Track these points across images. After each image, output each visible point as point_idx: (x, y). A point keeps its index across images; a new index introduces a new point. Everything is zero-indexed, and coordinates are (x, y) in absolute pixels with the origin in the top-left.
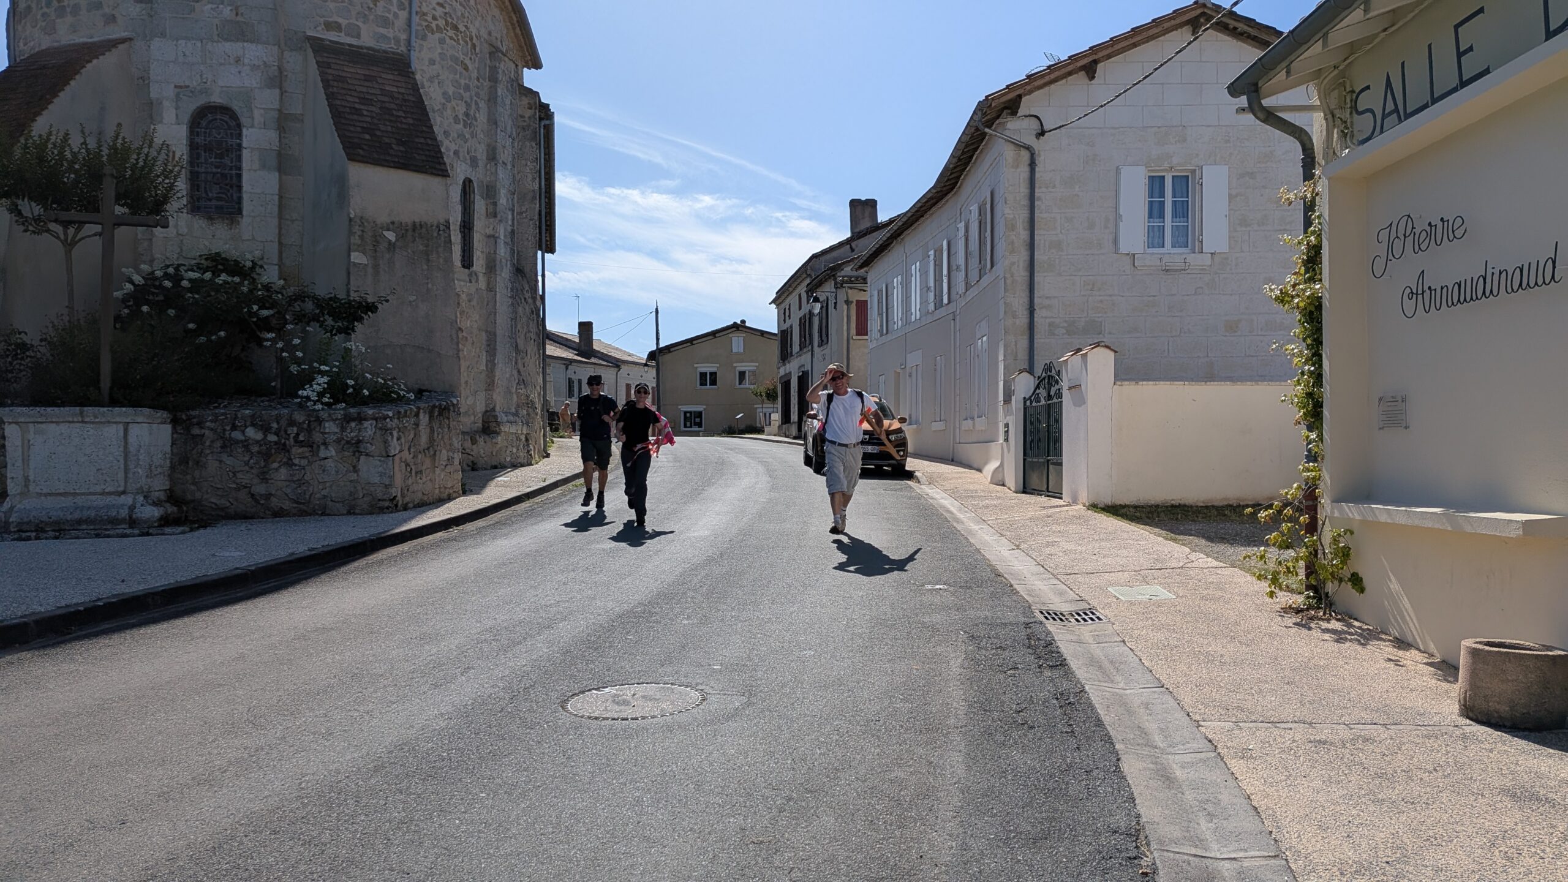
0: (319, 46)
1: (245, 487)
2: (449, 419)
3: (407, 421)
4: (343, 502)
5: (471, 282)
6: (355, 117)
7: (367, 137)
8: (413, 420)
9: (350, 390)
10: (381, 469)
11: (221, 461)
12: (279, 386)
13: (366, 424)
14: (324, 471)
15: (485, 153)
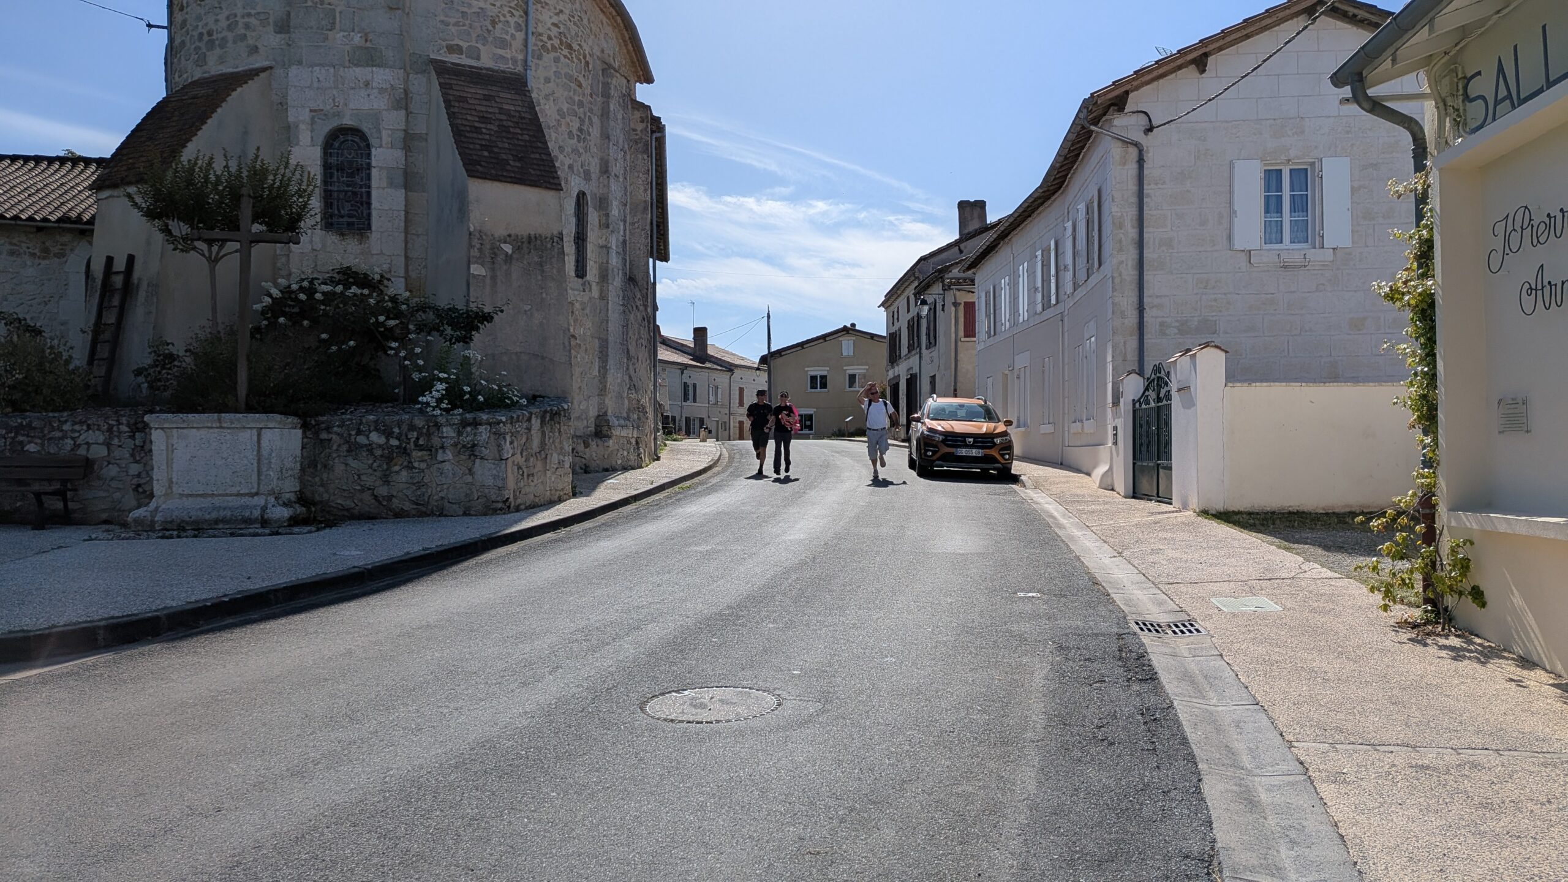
0: (442, 69)
1: (369, 489)
2: (559, 423)
3: (519, 426)
4: (459, 504)
5: (584, 291)
6: (475, 135)
7: (486, 154)
8: (525, 425)
9: (467, 396)
10: (494, 472)
11: (347, 465)
12: (402, 393)
13: (481, 429)
14: (441, 474)
15: (598, 166)
